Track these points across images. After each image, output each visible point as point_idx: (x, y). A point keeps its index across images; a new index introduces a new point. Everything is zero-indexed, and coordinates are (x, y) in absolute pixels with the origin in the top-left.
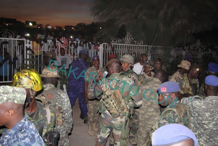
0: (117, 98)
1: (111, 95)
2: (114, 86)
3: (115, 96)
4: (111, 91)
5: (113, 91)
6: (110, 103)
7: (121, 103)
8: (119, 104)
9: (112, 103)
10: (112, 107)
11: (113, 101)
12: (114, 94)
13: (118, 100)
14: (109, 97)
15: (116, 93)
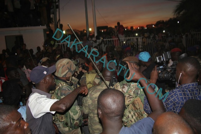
0: (137, 109)
1: (128, 105)
2: (133, 92)
3: (135, 106)
4: (129, 100)
5: (132, 99)
6: (128, 116)
7: (142, 115)
8: (140, 117)
9: (130, 116)
10: (131, 121)
11: (132, 113)
12: (134, 104)
13: (139, 111)
14: (127, 107)
15: (136, 101)
